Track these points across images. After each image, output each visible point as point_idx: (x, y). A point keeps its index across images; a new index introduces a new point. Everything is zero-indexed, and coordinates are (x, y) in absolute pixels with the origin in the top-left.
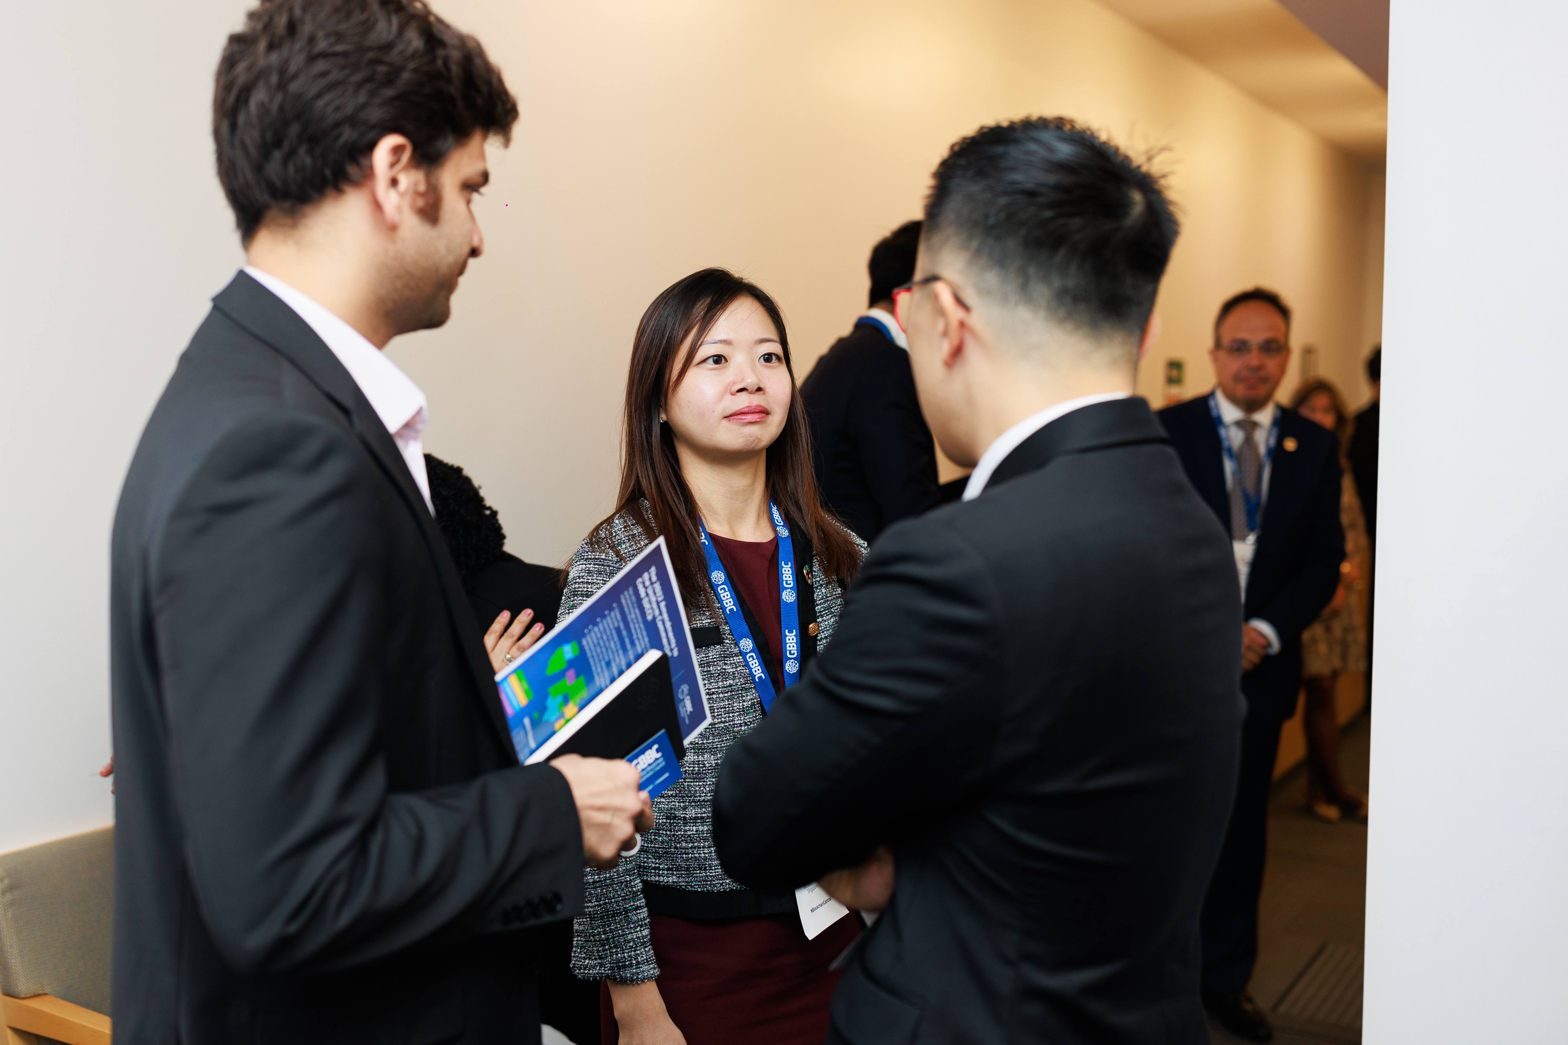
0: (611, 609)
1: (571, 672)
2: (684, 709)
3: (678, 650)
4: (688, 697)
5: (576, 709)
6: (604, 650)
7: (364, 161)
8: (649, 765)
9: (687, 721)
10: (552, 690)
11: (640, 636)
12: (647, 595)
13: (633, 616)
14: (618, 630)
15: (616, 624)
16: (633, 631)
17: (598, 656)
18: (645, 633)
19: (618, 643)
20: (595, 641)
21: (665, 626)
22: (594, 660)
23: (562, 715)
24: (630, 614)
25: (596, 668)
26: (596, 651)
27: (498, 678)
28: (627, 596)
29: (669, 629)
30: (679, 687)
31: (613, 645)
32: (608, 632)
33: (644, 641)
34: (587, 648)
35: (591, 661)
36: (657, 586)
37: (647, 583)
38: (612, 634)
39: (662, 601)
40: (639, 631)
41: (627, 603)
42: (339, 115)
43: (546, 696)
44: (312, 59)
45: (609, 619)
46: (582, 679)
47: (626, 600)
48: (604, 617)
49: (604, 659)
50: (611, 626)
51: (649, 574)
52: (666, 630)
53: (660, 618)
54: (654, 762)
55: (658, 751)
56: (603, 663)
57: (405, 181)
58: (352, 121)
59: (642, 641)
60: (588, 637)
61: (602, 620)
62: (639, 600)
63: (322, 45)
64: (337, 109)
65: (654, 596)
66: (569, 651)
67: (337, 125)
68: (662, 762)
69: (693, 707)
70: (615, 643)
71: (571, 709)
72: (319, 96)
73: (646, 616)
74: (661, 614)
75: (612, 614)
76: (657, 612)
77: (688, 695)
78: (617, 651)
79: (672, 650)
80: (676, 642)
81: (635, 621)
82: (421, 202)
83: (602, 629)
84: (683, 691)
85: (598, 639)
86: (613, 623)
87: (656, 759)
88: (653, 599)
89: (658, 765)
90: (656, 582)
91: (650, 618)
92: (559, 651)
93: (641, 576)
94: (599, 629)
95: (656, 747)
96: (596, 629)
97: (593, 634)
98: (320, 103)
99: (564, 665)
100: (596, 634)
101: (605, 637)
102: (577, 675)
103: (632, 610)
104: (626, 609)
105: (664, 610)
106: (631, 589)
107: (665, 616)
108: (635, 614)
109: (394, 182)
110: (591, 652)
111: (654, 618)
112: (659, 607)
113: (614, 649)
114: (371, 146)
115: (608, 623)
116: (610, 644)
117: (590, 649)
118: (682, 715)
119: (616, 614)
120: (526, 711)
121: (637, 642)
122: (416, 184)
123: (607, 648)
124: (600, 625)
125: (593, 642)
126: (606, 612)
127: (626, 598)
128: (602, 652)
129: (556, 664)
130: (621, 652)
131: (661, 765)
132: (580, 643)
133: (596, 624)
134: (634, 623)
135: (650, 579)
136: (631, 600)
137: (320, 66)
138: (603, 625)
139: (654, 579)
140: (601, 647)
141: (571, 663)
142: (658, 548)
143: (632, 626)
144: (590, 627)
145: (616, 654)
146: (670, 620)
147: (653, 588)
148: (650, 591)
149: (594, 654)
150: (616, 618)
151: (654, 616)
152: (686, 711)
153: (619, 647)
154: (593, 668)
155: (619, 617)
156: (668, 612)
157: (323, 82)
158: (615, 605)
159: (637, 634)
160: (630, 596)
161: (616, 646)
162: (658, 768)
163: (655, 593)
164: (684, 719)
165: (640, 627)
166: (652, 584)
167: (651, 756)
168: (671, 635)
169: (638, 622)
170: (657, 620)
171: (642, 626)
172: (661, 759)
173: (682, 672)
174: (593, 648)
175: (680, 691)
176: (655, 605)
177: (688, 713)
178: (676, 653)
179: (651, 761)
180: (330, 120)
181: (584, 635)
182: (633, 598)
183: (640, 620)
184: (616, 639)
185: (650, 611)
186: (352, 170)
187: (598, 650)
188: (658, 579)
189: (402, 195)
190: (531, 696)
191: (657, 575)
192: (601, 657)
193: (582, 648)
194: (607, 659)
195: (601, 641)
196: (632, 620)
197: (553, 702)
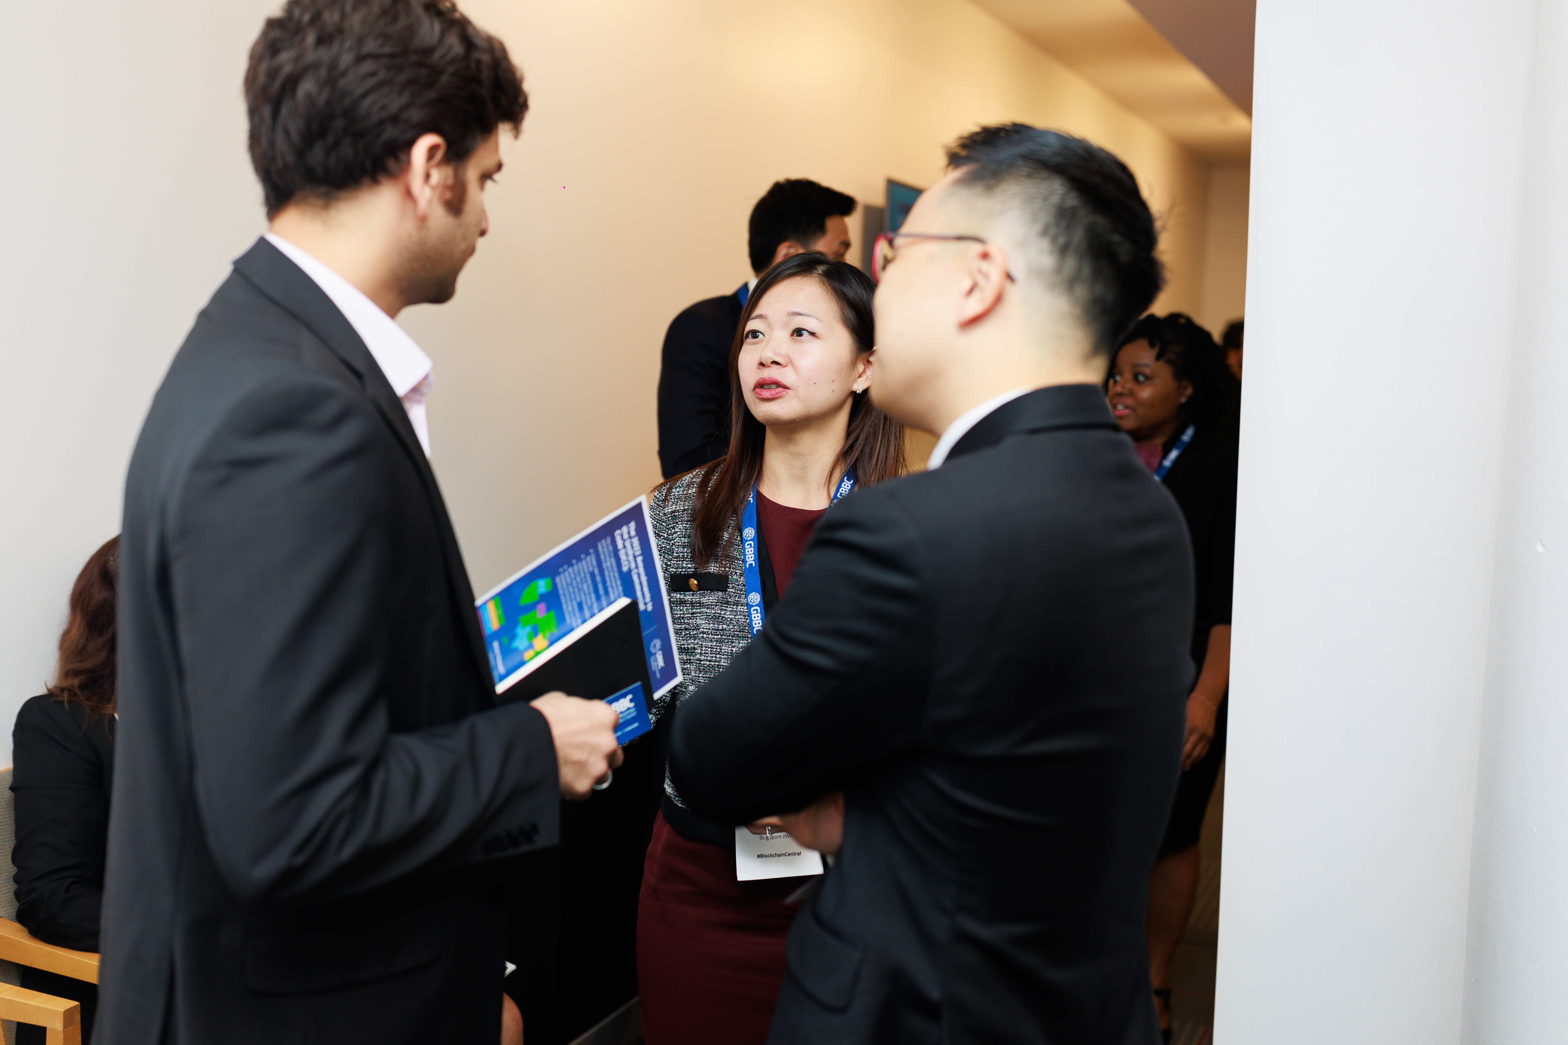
0: (588, 554)
1: (542, 606)
2: (656, 663)
3: (653, 605)
4: (660, 652)
5: (545, 643)
6: (576, 590)
7: (403, 157)
8: (621, 713)
9: (658, 675)
10: (522, 619)
11: (614, 584)
12: (625, 547)
13: (609, 564)
14: (592, 575)
15: (591, 569)
16: (607, 579)
17: (570, 595)
18: (619, 583)
19: (591, 587)
20: (569, 581)
21: (640, 579)
22: (566, 598)
23: (531, 646)
24: (606, 561)
25: (568, 607)
26: (568, 590)
27: (478, 602)
28: (605, 545)
29: (645, 584)
30: (652, 641)
31: (585, 587)
32: (582, 575)
33: (618, 590)
34: (559, 586)
35: (563, 598)
36: (636, 541)
37: (626, 536)
38: (585, 578)
39: (639, 556)
40: (613, 579)
41: (604, 551)
42: (384, 114)
43: (516, 624)
44: (360, 59)
45: (584, 562)
46: (552, 614)
47: (603, 548)
48: (579, 560)
49: (576, 599)
50: (586, 570)
51: (629, 528)
52: (641, 584)
53: (636, 571)
54: (626, 710)
55: (631, 701)
56: (575, 603)
57: (436, 176)
58: (394, 119)
59: (615, 589)
60: (562, 576)
61: (577, 562)
62: (616, 551)
63: (371, 46)
64: (383, 108)
65: (631, 549)
66: (542, 586)
67: (382, 123)
68: (633, 712)
69: (665, 662)
70: (588, 586)
71: (540, 642)
72: (365, 95)
73: (621, 567)
74: (637, 567)
75: (588, 558)
76: (633, 565)
77: (660, 650)
78: (590, 594)
79: (646, 604)
80: (651, 597)
81: (610, 569)
82: (448, 195)
83: (576, 570)
84: (655, 646)
85: (571, 580)
86: (588, 568)
87: (629, 709)
88: (630, 552)
89: (629, 714)
90: (634, 537)
91: (625, 569)
92: (534, 584)
93: (620, 528)
94: (574, 571)
95: (630, 697)
96: (570, 570)
97: (567, 574)
98: (367, 102)
99: (536, 598)
100: (570, 574)
101: (578, 579)
102: (548, 609)
103: (608, 559)
104: (602, 557)
105: (640, 564)
106: (609, 539)
107: (641, 570)
108: (611, 563)
109: (428, 176)
110: (564, 590)
111: (630, 570)
112: (636, 561)
113: (587, 592)
114: (410, 144)
115: (583, 567)
116: (583, 586)
117: (563, 587)
118: (653, 669)
119: (591, 560)
120: (497, 635)
121: (610, 589)
122: (446, 178)
123: (579, 590)
124: (575, 567)
125: (566, 582)
126: (583, 556)
127: (604, 546)
128: (574, 592)
129: (528, 596)
130: (593, 596)
131: (632, 715)
132: (553, 580)
133: (571, 565)
134: (609, 572)
135: (629, 533)
136: (608, 549)
137: (368, 66)
138: (578, 567)
139: (633, 533)
140: (573, 588)
141: (543, 597)
142: (639, 506)
143: (606, 573)
144: (565, 567)
145: (588, 597)
146: (646, 575)
147: (631, 541)
148: (628, 544)
149: (566, 592)
150: (592, 563)
151: (630, 568)
152: (658, 666)
153: (592, 590)
154: (564, 606)
155: (594, 563)
156: (645, 567)
157: (371, 82)
158: (591, 551)
159: (611, 581)
160: (607, 545)
161: (589, 589)
162: (629, 717)
163: (632, 547)
164: (655, 673)
165: (615, 576)
166: (630, 537)
167: (625, 704)
168: (646, 589)
169: (613, 570)
170: (633, 573)
171: (617, 575)
172: (633, 710)
173: (655, 627)
174: (565, 587)
175: (652, 644)
176: (631, 558)
177: (660, 667)
178: (650, 608)
179: (623, 710)
180: (375, 119)
181: (559, 573)
182: (611, 548)
183: (615, 569)
184: (590, 582)
185: (626, 563)
186: (391, 164)
187: (571, 589)
188: (637, 534)
189: (433, 188)
190: (503, 621)
191: (636, 530)
192: (573, 596)
193: (555, 585)
194: (578, 599)
195: (574, 582)
196: (607, 567)
197: (523, 632)
